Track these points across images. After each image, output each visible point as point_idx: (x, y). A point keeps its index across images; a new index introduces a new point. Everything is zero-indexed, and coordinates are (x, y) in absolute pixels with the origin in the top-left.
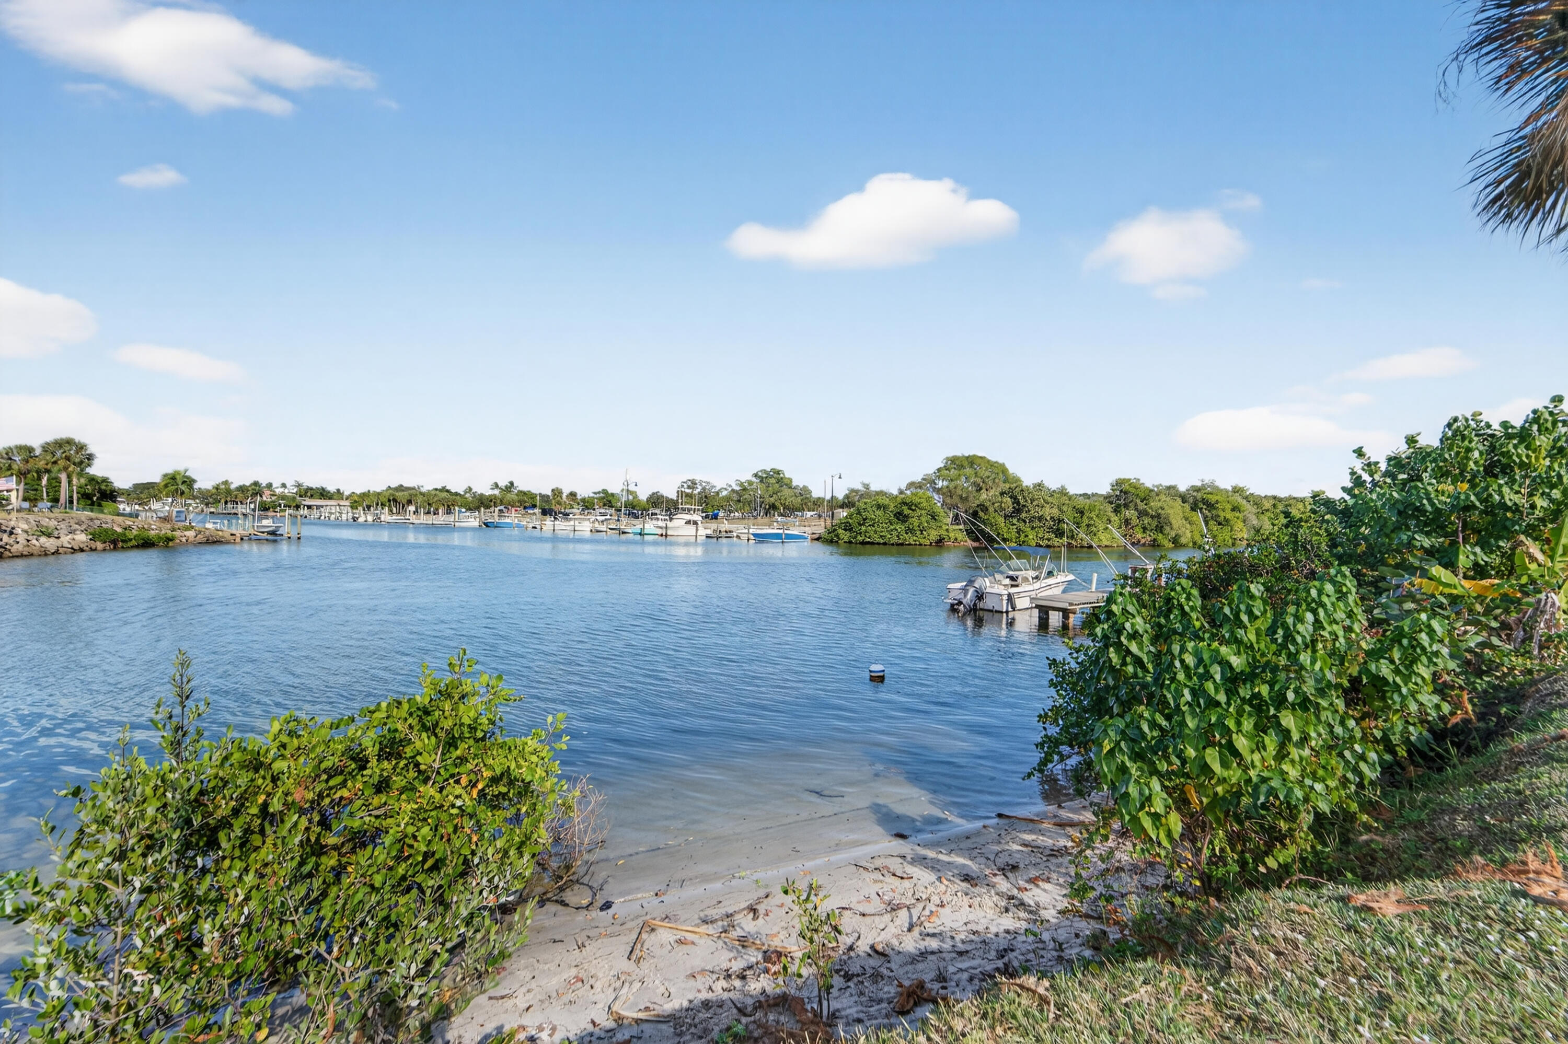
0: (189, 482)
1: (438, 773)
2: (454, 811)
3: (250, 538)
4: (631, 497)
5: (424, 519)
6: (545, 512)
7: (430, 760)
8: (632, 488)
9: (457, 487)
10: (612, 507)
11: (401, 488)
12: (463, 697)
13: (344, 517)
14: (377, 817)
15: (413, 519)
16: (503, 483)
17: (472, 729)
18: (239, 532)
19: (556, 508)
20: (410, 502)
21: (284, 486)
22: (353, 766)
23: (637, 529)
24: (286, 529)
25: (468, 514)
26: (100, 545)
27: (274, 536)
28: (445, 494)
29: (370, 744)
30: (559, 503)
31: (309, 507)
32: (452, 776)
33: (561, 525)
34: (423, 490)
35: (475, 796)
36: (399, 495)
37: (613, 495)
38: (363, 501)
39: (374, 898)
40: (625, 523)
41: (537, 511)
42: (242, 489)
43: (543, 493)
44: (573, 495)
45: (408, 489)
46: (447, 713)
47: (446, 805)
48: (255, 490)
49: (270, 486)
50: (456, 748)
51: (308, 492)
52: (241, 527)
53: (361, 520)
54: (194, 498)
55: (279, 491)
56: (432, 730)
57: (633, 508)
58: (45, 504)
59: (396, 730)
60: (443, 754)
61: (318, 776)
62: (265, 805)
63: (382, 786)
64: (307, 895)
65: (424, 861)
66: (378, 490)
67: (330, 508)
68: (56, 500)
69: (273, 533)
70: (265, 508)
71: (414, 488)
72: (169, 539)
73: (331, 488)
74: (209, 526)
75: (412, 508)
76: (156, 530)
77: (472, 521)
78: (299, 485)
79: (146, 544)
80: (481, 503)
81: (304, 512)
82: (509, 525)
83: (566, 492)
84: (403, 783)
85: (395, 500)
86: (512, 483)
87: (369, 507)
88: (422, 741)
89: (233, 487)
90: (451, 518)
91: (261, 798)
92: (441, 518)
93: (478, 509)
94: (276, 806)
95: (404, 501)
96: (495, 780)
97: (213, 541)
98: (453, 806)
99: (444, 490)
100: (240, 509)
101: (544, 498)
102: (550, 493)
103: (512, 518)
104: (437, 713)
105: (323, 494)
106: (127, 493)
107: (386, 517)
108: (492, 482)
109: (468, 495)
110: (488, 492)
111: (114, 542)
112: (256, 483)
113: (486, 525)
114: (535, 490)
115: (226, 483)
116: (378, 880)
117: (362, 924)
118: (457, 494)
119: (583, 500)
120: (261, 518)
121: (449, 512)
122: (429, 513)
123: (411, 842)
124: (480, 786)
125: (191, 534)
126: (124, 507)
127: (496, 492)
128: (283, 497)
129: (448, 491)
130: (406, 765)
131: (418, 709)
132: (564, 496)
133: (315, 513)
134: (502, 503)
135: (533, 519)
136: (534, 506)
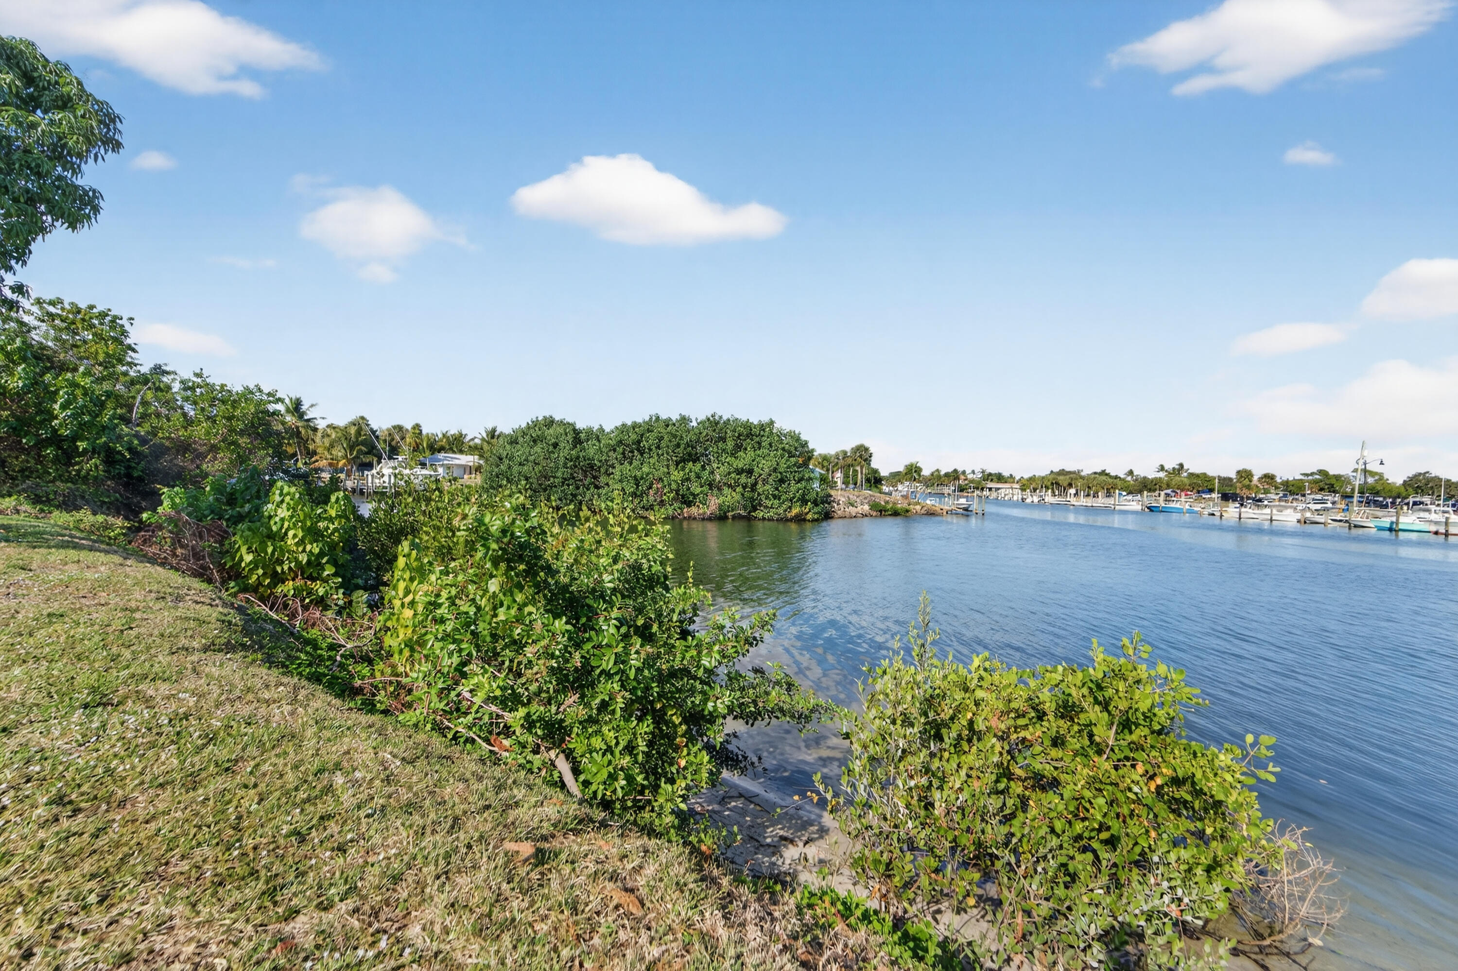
0: (918, 470)
1: (1112, 750)
2: (1132, 796)
3: (950, 512)
4: (1370, 480)
5: (1083, 501)
6: (1225, 497)
7: (1105, 734)
8: (1373, 467)
9: (1118, 470)
10: (1335, 492)
11: (1062, 472)
12: (1138, 682)
13: (1015, 498)
14: (1056, 768)
15: (1073, 501)
16: (1169, 466)
17: (1149, 717)
18: (946, 508)
19: (1245, 493)
20: (1070, 485)
21: (973, 472)
22: (1033, 714)
23: (1386, 522)
24: (975, 506)
25: (1130, 497)
26: (874, 514)
27: (967, 511)
28: (1104, 478)
29: (1048, 700)
30: (1248, 487)
31: (990, 489)
32: (1127, 758)
33: (1249, 512)
34: (1083, 474)
35: (1153, 789)
36: (1061, 478)
37: (1338, 477)
38: (1030, 484)
39: (1054, 842)
40: (1359, 514)
41: (1215, 495)
42: (947, 475)
43: (1224, 474)
44: (1269, 478)
45: (1070, 473)
46: (1121, 694)
47: (1122, 786)
48: (955, 475)
49: (964, 472)
50: (1131, 732)
51: (989, 477)
52: (948, 504)
53: (1029, 501)
54: (920, 482)
55: (970, 476)
56: (1105, 705)
57: (1377, 493)
58: (851, 486)
59: (1069, 695)
60: (1117, 733)
61: (1008, 713)
62: (971, 722)
63: (1058, 742)
64: (1002, 809)
65: (1099, 830)
66: (1043, 474)
67: (1006, 491)
68: (855, 484)
69: (966, 509)
70: (961, 489)
71: (1074, 473)
72: (907, 511)
73: (1006, 474)
74: (928, 502)
75: (1072, 491)
76: (902, 505)
77: (1134, 504)
78: (983, 472)
79: (896, 514)
80: (1144, 486)
81: (986, 493)
82: (1180, 511)
83: (1257, 475)
84: (1078, 746)
85: (1057, 484)
86: (1181, 466)
87: (1035, 490)
88: (1094, 713)
89: (942, 473)
90: (1111, 501)
91: (969, 715)
92: (1101, 501)
93: (1140, 492)
94: (980, 726)
95: (1065, 484)
96: (1177, 782)
97: (931, 514)
98: (1130, 790)
99: (1103, 473)
100: (946, 490)
101: (1225, 481)
102: (1233, 475)
103: (1182, 503)
104: (1110, 690)
105: (1000, 478)
106: (886, 479)
107: (1049, 498)
108: (1158, 465)
109: (1129, 478)
110: (1152, 474)
111: (881, 511)
112: (955, 471)
113: (1150, 509)
114: (1211, 473)
115: (938, 470)
116: (1058, 825)
117: (1045, 858)
118: (1116, 477)
119: (1286, 484)
120: (959, 497)
121: (1109, 495)
122: (1088, 495)
123: (1087, 805)
124: (1159, 781)
125: (918, 507)
126: (885, 489)
127: (1162, 475)
128: (972, 481)
129: (1107, 475)
130: (1080, 731)
131: (1091, 681)
132: (1255, 478)
133: (994, 495)
134: (1168, 486)
135: (1212, 503)
136: (1211, 491)
